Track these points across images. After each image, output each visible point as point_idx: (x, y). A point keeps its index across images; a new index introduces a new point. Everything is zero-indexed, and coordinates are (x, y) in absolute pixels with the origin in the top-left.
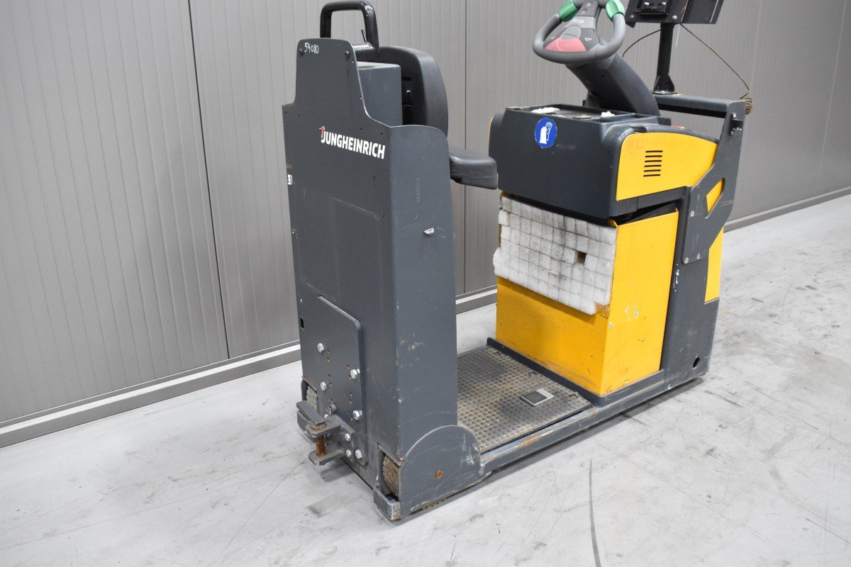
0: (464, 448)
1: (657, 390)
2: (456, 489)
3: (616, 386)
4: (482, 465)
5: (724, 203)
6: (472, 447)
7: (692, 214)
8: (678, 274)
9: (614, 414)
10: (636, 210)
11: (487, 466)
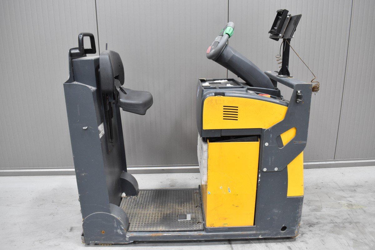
0: (115, 225)
1: (250, 235)
2: (113, 242)
3: (217, 225)
4: (127, 236)
5: (297, 142)
6: (120, 227)
7: (267, 144)
8: (260, 176)
9: (215, 238)
10: (220, 136)
11: (131, 238)
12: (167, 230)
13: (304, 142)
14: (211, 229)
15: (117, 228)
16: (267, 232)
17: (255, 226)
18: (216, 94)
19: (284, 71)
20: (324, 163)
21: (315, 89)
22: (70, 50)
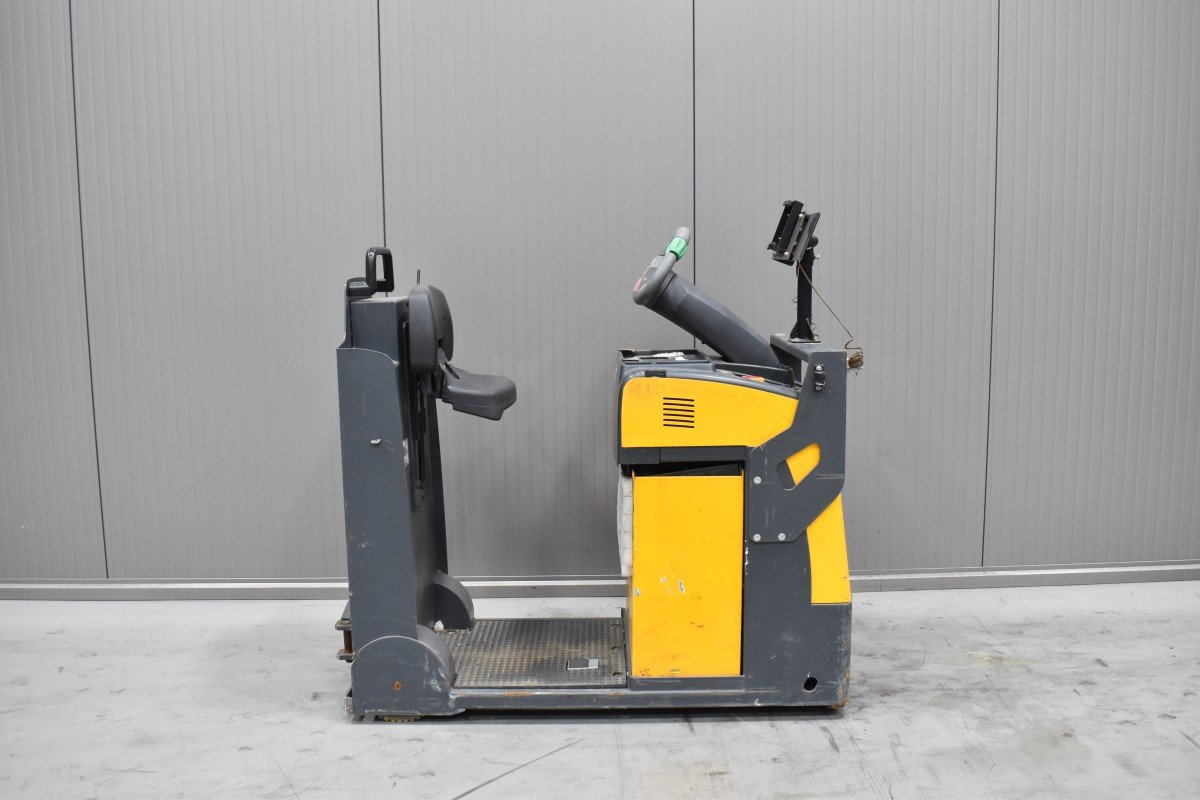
0: (427, 668)
1: (733, 698)
2: (419, 711)
3: (658, 672)
4: (451, 697)
5: (825, 477)
6: (437, 671)
7: (757, 480)
8: (747, 553)
9: (652, 705)
10: (658, 462)
11: (460, 701)
12: (542, 684)
13: (839, 477)
14: (643, 681)
15: (429, 676)
16: (772, 691)
17: (743, 676)
18: (649, 374)
19: (803, 330)
20: (957, 575)
21: (855, 363)
22: (349, 282)
